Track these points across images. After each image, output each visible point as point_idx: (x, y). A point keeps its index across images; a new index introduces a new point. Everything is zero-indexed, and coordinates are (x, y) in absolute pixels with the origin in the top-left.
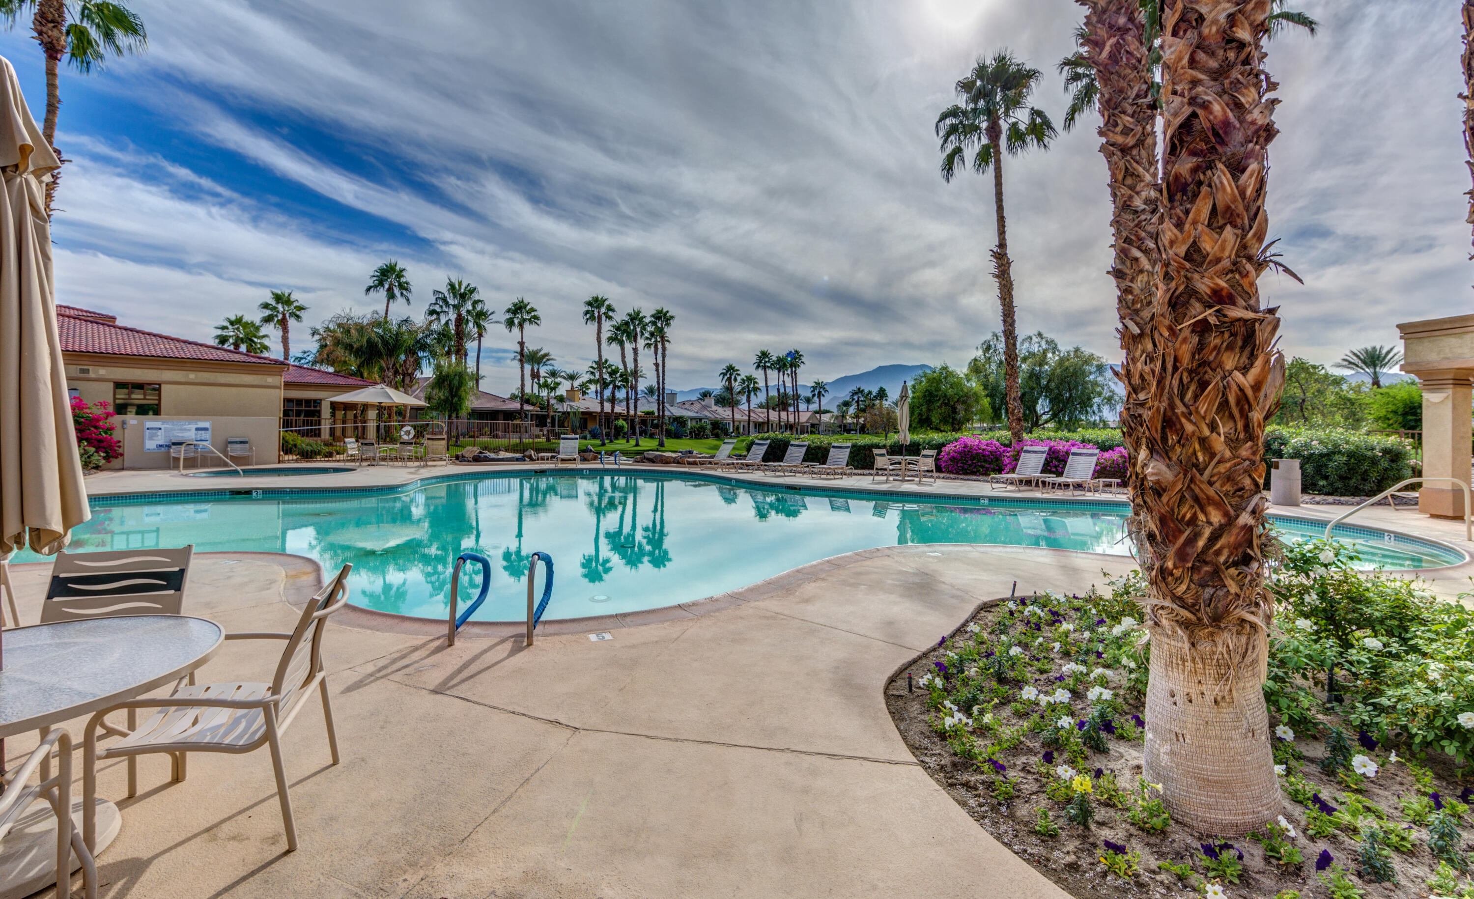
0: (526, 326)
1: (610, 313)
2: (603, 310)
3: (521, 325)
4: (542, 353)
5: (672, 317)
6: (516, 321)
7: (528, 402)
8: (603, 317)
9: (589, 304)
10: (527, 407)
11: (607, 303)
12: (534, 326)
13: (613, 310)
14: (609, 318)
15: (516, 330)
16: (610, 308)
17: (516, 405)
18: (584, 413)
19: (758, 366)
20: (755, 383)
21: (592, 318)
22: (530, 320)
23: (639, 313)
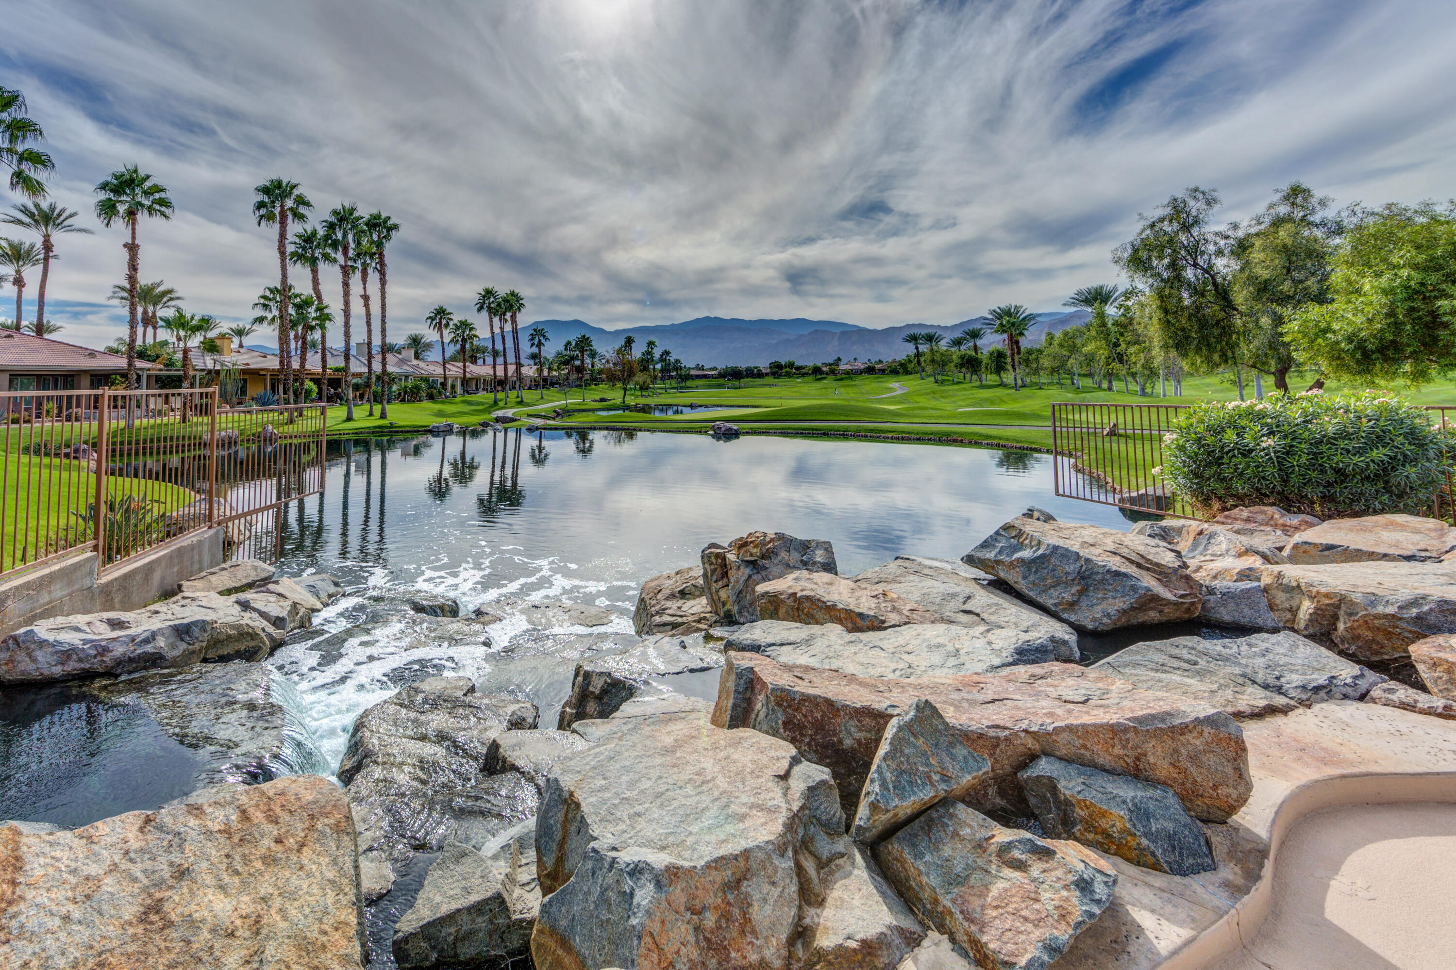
0: (142, 217)
1: (302, 210)
2: (289, 203)
3: (131, 214)
4: (161, 289)
5: (395, 227)
6: (122, 208)
7: (142, 355)
8: (290, 217)
9: (265, 190)
10: (139, 364)
11: (296, 192)
12: (157, 220)
13: (308, 204)
14: (301, 217)
15: (119, 224)
16: (301, 201)
17: (121, 362)
18: (245, 372)
19: (480, 309)
20: (471, 329)
21: (270, 217)
22: (150, 209)
23: (352, 210)
